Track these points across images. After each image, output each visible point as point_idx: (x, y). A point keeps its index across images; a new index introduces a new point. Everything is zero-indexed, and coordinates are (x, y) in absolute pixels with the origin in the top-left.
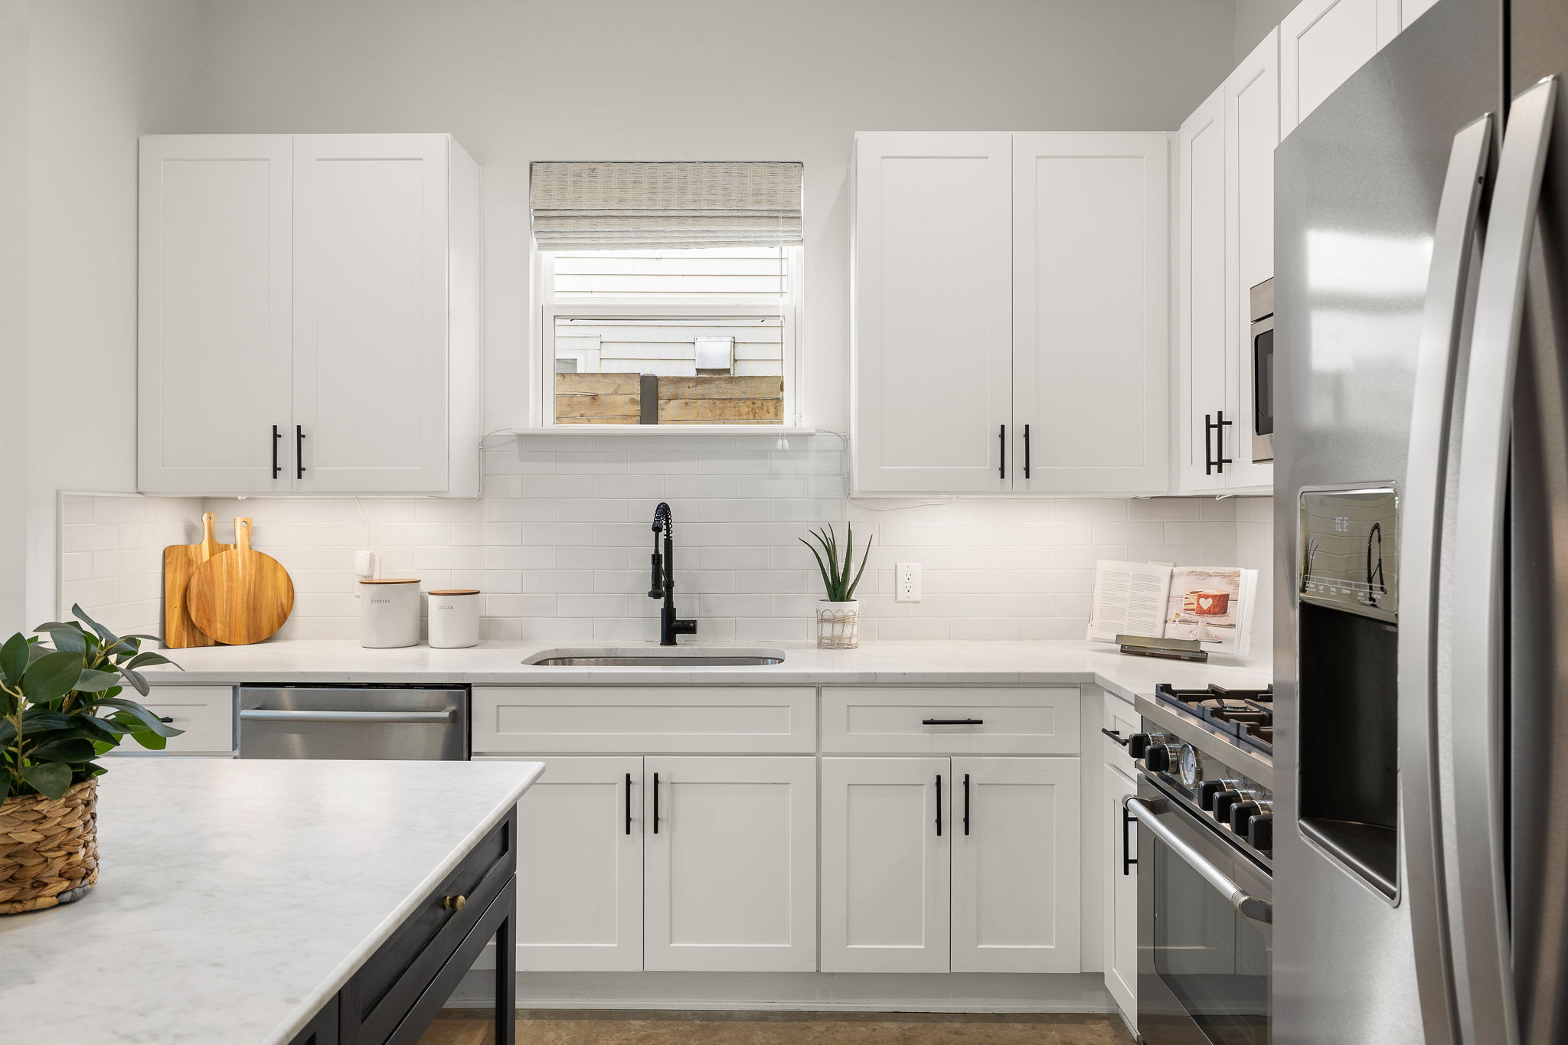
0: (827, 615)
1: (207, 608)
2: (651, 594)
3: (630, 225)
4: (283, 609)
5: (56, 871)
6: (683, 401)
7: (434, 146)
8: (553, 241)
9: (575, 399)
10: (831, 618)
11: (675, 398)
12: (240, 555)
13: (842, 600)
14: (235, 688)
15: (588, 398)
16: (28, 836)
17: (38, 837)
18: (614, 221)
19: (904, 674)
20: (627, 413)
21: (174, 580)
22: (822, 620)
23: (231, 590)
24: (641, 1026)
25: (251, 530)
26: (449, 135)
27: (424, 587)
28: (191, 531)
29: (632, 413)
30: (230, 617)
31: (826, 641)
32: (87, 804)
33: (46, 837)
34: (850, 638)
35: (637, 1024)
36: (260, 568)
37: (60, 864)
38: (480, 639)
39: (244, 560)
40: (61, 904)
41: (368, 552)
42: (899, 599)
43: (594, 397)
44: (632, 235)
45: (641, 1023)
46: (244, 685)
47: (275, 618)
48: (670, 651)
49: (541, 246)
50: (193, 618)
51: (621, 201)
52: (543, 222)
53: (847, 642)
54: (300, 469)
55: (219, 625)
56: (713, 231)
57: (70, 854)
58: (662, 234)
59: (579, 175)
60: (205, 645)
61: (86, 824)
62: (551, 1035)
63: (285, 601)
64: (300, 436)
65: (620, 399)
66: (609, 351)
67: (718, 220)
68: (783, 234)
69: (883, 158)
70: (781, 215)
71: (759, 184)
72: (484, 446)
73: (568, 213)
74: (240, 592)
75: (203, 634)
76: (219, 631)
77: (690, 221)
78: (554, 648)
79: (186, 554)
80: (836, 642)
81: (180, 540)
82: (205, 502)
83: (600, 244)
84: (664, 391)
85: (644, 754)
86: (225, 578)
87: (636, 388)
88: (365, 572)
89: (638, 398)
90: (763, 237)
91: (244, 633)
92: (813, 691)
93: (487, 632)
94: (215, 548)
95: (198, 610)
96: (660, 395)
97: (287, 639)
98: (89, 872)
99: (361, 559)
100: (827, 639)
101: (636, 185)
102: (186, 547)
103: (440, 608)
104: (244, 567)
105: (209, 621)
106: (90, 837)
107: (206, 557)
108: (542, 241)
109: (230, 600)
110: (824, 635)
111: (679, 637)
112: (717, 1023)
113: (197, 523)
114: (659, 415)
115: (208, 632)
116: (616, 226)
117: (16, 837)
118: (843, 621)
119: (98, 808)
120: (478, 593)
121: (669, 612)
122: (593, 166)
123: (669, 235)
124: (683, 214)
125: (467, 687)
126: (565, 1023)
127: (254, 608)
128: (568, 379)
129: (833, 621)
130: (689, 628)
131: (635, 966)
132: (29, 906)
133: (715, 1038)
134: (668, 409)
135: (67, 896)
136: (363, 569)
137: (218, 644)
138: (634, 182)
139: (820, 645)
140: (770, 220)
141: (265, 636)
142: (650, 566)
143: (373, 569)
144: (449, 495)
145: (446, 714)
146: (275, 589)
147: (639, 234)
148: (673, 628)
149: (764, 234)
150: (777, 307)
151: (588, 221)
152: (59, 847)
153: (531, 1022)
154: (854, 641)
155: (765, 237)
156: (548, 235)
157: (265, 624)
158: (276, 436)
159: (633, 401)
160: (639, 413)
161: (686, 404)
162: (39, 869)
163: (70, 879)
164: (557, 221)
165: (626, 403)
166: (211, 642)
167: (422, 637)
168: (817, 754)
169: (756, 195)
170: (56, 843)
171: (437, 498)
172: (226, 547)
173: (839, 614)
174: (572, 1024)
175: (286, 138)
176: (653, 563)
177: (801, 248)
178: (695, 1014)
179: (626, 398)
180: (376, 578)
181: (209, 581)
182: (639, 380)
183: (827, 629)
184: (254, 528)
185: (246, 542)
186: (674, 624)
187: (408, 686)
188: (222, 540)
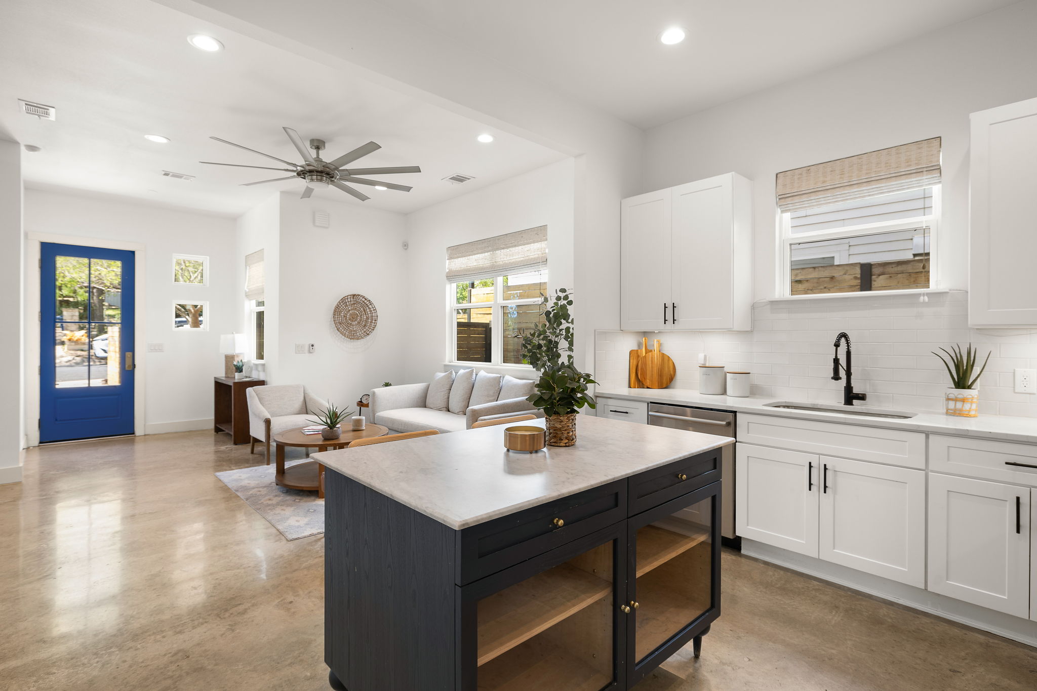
0: (951, 396)
1: (644, 373)
2: (833, 378)
3: (829, 194)
4: (671, 376)
5: (565, 437)
6: (888, 275)
7: (725, 180)
8: (788, 208)
9: (821, 279)
10: (954, 398)
11: (883, 274)
12: (656, 353)
13: (964, 388)
14: (648, 404)
15: (828, 279)
16: (559, 426)
17: (561, 426)
18: (820, 193)
19: (990, 432)
20: (852, 285)
21: (633, 363)
22: (948, 399)
23: (652, 367)
24: (818, 585)
25: (660, 345)
26: (733, 172)
27: (726, 370)
28: (640, 345)
29: (855, 284)
30: (652, 377)
31: (951, 411)
32: (573, 420)
33: (563, 427)
34: (969, 411)
35: (816, 583)
36: (663, 360)
37: (565, 435)
38: (750, 394)
39: (657, 356)
40: (566, 446)
41: (704, 354)
42: (1016, 391)
43: (832, 278)
44: (831, 198)
45: (818, 583)
46: (651, 403)
47: (669, 379)
48: (849, 408)
49: (782, 212)
50: (639, 377)
51: (824, 182)
52: (783, 200)
53: (966, 413)
54: (674, 320)
55: (648, 380)
56: (880, 187)
57: (568, 433)
58: (848, 194)
59: (801, 174)
60: (644, 388)
61: (572, 425)
62: (771, 573)
63: (672, 373)
64: (674, 307)
65: (846, 277)
66: (854, 250)
67: (882, 180)
68: (926, 180)
69: (991, 124)
70: (925, 169)
71: (910, 155)
72: (754, 307)
73: (795, 194)
74: (656, 368)
75: (643, 384)
76: (648, 383)
77: (865, 184)
78: (784, 401)
79: (637, 353)
80: (958, 412)
81: (635, 348)
82: (645, 334)
83: (813, 205)
84: (875, 271)
85: (819, 454)
86: (650, 362)
87: (858, 271)
88: (703, 363)
89: (859, 276)
90: (913, 184)
91: (657, 385)
92: (924, 435)
93: (754, 391)
94: (647, 351)
95: (641, 374)
96: (873, 273)
97: (673, 388)
98: (573, 439)
99: (701, 356)
100: (951, 410)
101: (832, 173)
102: (637, 350)
103: (731, 379)
104: (657, 359)
105: (645, 379)
106: (574, 430)
107: (644, 354)
108: (782, 209)
109: (652, 371)
110: (949, 408)
111: (855, 402)
112: (860, 597)
113: (641, 340)
114: (873, 285)
115: (644, 383)
116: (821, 195)
117: (556, 425)
118: (963, 400)
119: (576, 422)
120: (749, 373)
121: (848, 388)
122: (809, 168)
123: (853, 194)
124: (860, 181)
125: (735, 412)
126: (779, 571)
127: (661, 375)
128: (817, 269)
129: (956, 400)
130: (862, 397)
131: (814, 555)
132: (558, 445)
133: (857, 603)
134: (878, 281)
135: (567, 444)
136: (701, 362)
137: (648, 388)
138: (832, 171)
139: (947, 413)
140: (918, 174)
141: (664, 386)
142: (833, 364)
143: (706, 362)
144: (734, 330)
145: (724, 423)
146: (669, 368)
147: (834, 197)
148: (850, 397)
149: (914, 182)
150: (922, 222)
151: (806, 195)
152: (566, 430)
153: (763, 565)
154: (973, 413)
155: (915, 184)
156: (786, 206)
157: (665, 381)
158: (665, 307)
159: (856, 278)
160: (860, 284)
161: (891, 277)
162: (561, 435)
163: (568, 440)
164: (790, 199)
165: (851, 279)
166: (645, 387)
167: (724, 392)
168: (926, 470)
169: (907, 162)
170: (565, 429)
171: (730, 331)
172: (651, 351)
173: (960, 396)
174: (782, 572)
175: (669, 189)
176: (834, 363)
177: (940, 186)
178: (849, 589)
179: (852, 277)
180: (707, 365)
181: (645, 364)
182: (859, 266)
183: (951, 405)
184: (661, 344)
185: (658, 349)
186: (852, 394)
187: (712, 409)
188: (649, 348)
